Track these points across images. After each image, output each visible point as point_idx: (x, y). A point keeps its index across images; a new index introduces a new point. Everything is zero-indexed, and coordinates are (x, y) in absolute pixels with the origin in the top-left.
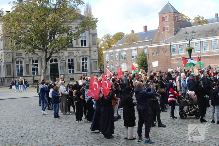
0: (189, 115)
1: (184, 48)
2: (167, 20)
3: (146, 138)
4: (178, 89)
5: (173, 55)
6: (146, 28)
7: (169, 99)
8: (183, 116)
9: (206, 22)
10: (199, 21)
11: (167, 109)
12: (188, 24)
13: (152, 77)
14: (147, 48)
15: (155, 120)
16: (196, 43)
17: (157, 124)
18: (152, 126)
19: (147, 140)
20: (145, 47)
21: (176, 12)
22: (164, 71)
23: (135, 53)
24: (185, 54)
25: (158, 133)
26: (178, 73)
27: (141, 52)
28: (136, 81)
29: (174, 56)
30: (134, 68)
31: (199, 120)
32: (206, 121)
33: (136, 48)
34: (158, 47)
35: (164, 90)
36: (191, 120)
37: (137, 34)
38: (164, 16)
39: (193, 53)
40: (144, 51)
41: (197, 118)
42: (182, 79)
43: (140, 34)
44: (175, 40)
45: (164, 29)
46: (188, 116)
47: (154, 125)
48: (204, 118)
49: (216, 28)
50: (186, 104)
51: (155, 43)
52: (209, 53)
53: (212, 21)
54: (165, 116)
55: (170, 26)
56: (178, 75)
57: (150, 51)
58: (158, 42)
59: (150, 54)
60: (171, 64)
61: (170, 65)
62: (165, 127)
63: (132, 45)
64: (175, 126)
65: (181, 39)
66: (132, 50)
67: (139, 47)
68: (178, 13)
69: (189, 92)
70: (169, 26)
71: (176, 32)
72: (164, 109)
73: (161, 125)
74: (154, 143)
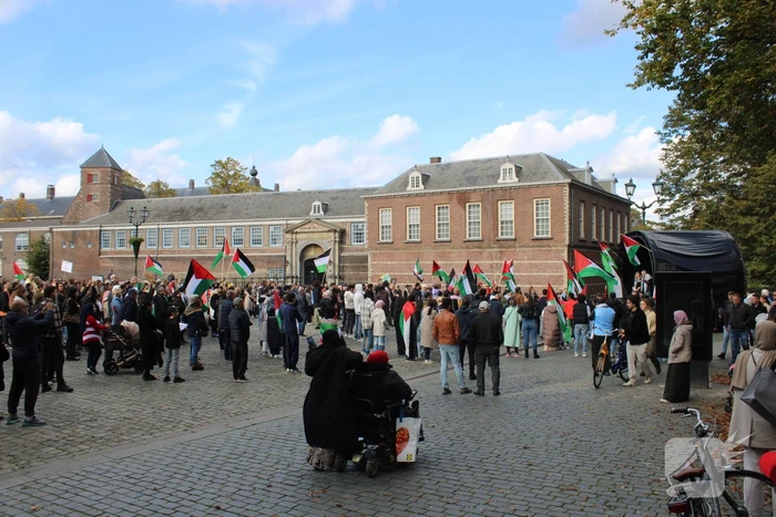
0: (123, 366)
1: (126, 238)
2: (97, 180)
3: (27, 414)
4: (106, 316)
5: (103, 249)
6: (51, 191)
7: (85, 338)
8: (110, 369)
9: (172, 193)
10: (160, 190)
11: (79, 355)
12: (139, 194)
13: (49, 292)
14: (51, 231)
15: (51, 378)
16: (151, 231)
17: (55, 386)
18: (44, 391)
19: (28, 419)
20: (47, 228)
21: (116, 169)
22: (82, 279)
23: (23, 240)
24: (128, 249)
25: (56, 403)
26: (107, 287)
27: (37, 239)
28: (17, 298)
29: (106, 253)
30: (17, 271)
31: (141, 376)
32: (154, 378)
33: (26, 229)
34: (74, 232)
35: (77, 319)
36: (126, 376)
37: (30, 201)
38: (92, 172)
39: (142, 248)
40: (43, 238)
41: (137, 372)
42: (115, 297)
43: (38, 202)
44: (111, 222)
45: (90, 198)
46: (121, 370)
47: (47, 389)
48: (152, 373)
49: (189, 206)
50: (117, 345)
51: (69, 223)
52: (173, 252)
53: (183, 193)
54: (73, 371)
55: (103, 193)
56: (106, 289)
57: (58, 239)
58: (75, 222)
59: (57, 245)
60: (98, 267)
61: (97, 270)
62: (71, 391)
63: (19, 222)
64: (94, 389)
65: (122, 220)
66: (17, 233)
67: (33, 229)
68: (119, 170)
69: (125, 323)
70: (100, 192)
71: (114, 206)
72: (73, 356)
73: (63, 388)
74: (44, 424)
